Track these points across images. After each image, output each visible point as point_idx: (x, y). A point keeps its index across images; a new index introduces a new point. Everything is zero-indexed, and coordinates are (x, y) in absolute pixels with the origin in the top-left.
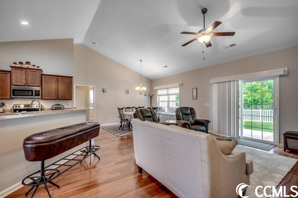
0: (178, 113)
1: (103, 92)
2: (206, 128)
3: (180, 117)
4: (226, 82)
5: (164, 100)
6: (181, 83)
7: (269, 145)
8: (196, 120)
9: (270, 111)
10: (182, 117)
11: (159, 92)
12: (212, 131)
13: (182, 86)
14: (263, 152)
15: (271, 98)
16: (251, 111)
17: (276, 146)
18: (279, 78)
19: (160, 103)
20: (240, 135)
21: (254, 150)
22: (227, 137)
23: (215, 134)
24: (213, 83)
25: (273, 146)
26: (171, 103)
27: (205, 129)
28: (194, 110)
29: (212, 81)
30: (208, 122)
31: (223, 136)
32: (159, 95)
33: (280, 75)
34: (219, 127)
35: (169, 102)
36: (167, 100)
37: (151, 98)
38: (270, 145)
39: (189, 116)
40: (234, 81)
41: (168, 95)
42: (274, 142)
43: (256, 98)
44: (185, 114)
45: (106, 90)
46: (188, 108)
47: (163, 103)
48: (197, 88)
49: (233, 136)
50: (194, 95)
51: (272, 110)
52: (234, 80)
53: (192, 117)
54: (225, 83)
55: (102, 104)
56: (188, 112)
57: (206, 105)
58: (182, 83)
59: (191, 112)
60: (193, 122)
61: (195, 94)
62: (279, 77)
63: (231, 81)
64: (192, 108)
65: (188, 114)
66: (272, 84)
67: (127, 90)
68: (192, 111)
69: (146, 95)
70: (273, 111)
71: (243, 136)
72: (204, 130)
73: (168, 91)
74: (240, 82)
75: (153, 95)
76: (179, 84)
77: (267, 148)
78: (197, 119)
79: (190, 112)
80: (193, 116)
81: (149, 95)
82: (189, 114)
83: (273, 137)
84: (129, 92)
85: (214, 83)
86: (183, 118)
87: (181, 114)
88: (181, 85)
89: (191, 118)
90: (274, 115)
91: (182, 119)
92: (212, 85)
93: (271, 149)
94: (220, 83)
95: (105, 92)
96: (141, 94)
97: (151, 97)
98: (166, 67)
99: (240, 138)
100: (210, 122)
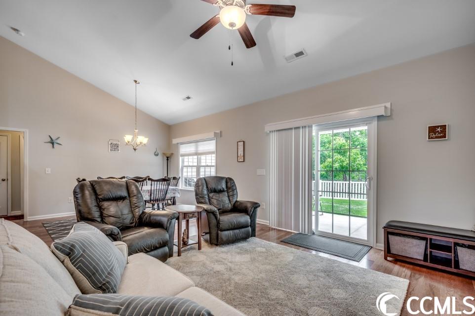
0: (200, 190)
1: (51, 145)
2: (250, 219)
3: (203, 197)
4: (291, 129)
5: (191, 164)
6: (218, 131)
7: (359, 247)
8: (236, 201)
9: (362, 183)
10: (206, 197)
11: (183, 149)
12: (268, 222)
13: (221, 136)
14: (350, 266)
15: (365, 165)
16: (332, 183)
17: (372, 247)
18: (376, 122)
19: (185, 170)
20: (314, 227)
21: (334, 261)
22: (292, 233)
23: (273, 227)
24: (270, 132)
25: (366, 249)
26: (202, 169)
27: (249, 221)
28: (234, 182)
29: (268, 128)
30: (256, 206)
31: (286, 231)
32: (183, 155)
33: (378, 116)
34: (279, 214)
35: (198, 168)
36: (195, 164)
37: (168, 160)
38: (361, 247)
39: (221, 195)
40: (305, 127)
41: (197, 154)
42: (368, 241)
43: (345, 164)
44: (215, 191)
45: (58, 141)
46: (222, 178)
47: (190, 169)
48: (244, 142)
49: (302, 232)
50: (239, 155)
51: (365, 181)
52: (304, 125)
53: (228, 197)
54: (290, 131)
55: (49, 171)
56: (219, 187)
57: (260, 172)
58: (221, 132)
59: (227, 187)
60: (229, 206)
61: (241, 152)
62: (376, 119)
63: (299, 128)
64: (231, 179)
65: (221, 191)
66: (366, 144)
67: (115, 143)
68: (229, 184)
69: (157, 155)
70: (366, 183)
71: (319, 229)
72: (247, 222)
73: (197, 147)
74: (314, 128)
75: (172, 154)
76: (215, 133)
77: (356, 255)
78: (238, 200)
79: (224, 186)
80: (231, 193)
81: (164, 154)
82: (223, 191)
83: (366, 227)
84: (119, 146)
85: (271, 130)
86: (209, 200)
87: (205, 192)
88: (218, 136)
89: (226, 199)
90: (369, 190)
91: (207, 200)
92: (268, 134)
93: (362, 257)
94: (281, 132)
95: (55, 145)
96: (135, 150)
97: (168, 158)
98: (188, 98)
99: (314, 234)
100: (259, 206)
